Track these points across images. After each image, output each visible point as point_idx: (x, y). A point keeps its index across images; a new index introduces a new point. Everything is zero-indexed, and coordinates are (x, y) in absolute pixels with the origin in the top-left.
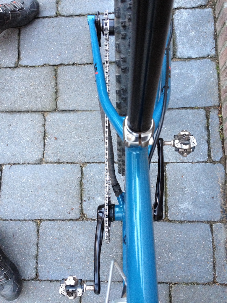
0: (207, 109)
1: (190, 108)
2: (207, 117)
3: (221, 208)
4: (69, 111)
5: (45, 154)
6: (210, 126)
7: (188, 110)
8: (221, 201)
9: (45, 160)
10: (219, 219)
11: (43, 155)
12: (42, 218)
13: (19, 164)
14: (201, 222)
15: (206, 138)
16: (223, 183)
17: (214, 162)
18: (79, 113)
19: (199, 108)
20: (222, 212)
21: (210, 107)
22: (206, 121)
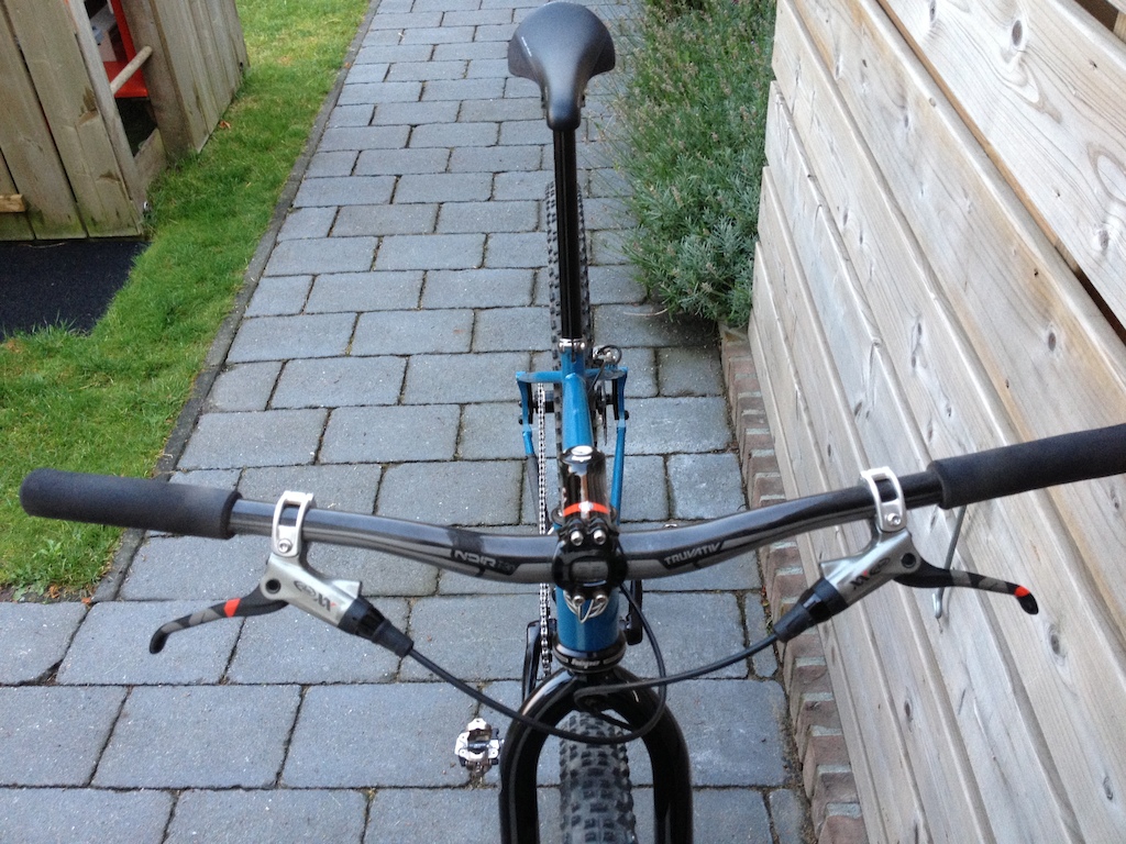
0: (740, 595)
1: (706, 591)
2: (741, 607)
3: (784, 759)
4: (462, 595)
5: (403, 666)
6: (747, 621)
7: (703, 595)
8: (782, 747)
9: (401, 676)
10: (781, 780)
11: (399, 667)
12: (381, 783)
13: (344, 683)
14: (743, 787)
15: (742, 639)
16: (781, 714)
17: (762, 679)
18: (483, 598)
19: (723, 591)
20: (786, 767)
21: (745, 591)
22: (738, 612)
